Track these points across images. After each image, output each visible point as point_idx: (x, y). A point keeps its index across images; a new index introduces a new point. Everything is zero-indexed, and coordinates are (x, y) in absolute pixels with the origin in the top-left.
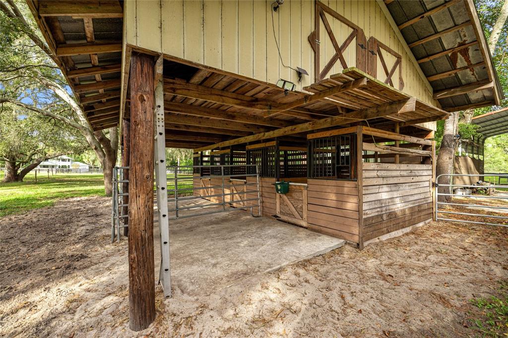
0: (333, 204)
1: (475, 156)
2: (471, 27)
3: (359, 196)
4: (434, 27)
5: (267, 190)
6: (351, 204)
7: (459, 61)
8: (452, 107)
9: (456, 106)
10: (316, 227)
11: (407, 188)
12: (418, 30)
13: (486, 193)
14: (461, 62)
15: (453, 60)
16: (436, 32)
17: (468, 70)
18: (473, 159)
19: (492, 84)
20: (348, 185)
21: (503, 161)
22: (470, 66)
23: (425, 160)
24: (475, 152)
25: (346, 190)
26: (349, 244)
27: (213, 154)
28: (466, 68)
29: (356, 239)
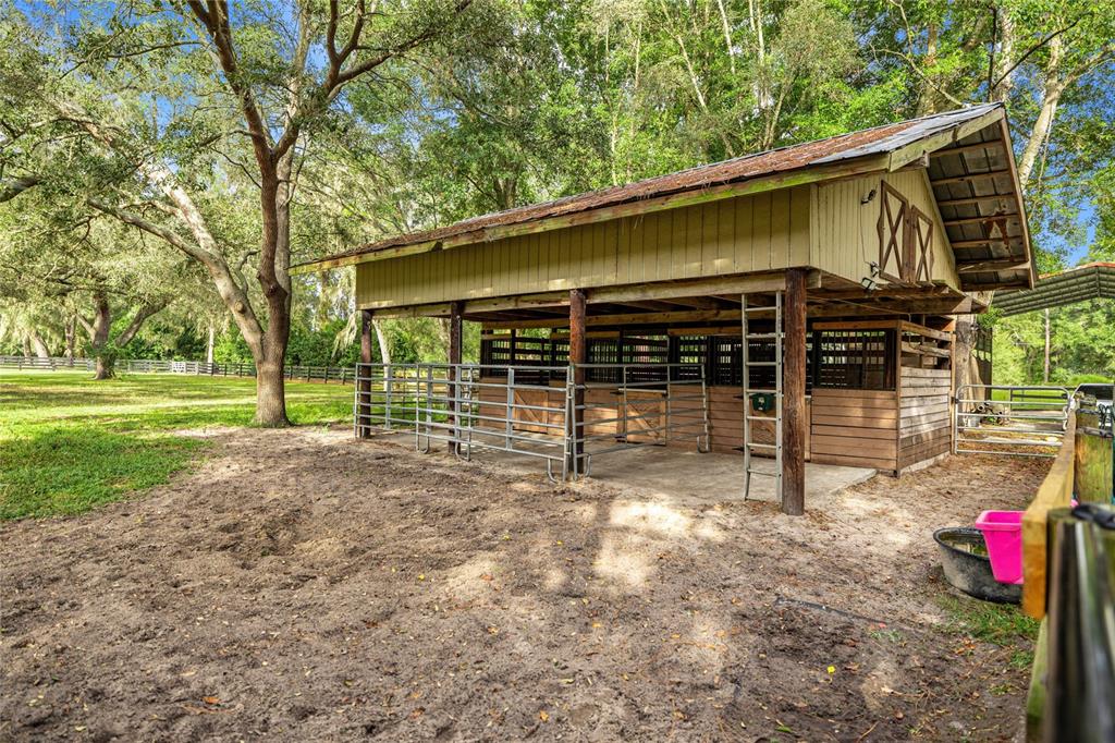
0: (859, 422)
1: (982, 355)
2: (1012, 200)
3: (897, 409)
4: (972, 190)
5: (722, 406)
6: (886, 420)
7: (993, 231)
8: (975, 284)
9: (980, 283)
10: (827, 458)
11: (931, 403)
12: (953, 190)
13: (998, 422)
14: (995, 232)
15: (987, 229)
16: (974, 197)
17: (1002, 243)
18: (978, 358)
19: (1028, 265)
20: (881, 397)
21: (1011, 363)
22: (1005, 238)
23: (942, 363)
24: (980, 346)
25: (878, 403)
26: (882, 473)
27: (555, 336)
28: (1000, 239)
29: (893, 465)
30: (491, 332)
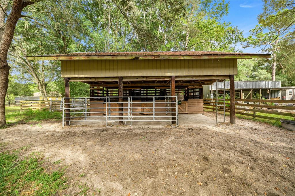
0: (197, 105)
10: (191, 112)
20: (200, 100)
30: (93, 87)
